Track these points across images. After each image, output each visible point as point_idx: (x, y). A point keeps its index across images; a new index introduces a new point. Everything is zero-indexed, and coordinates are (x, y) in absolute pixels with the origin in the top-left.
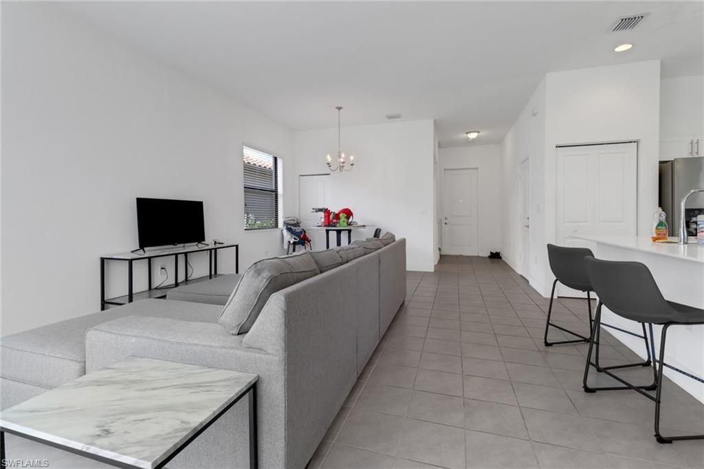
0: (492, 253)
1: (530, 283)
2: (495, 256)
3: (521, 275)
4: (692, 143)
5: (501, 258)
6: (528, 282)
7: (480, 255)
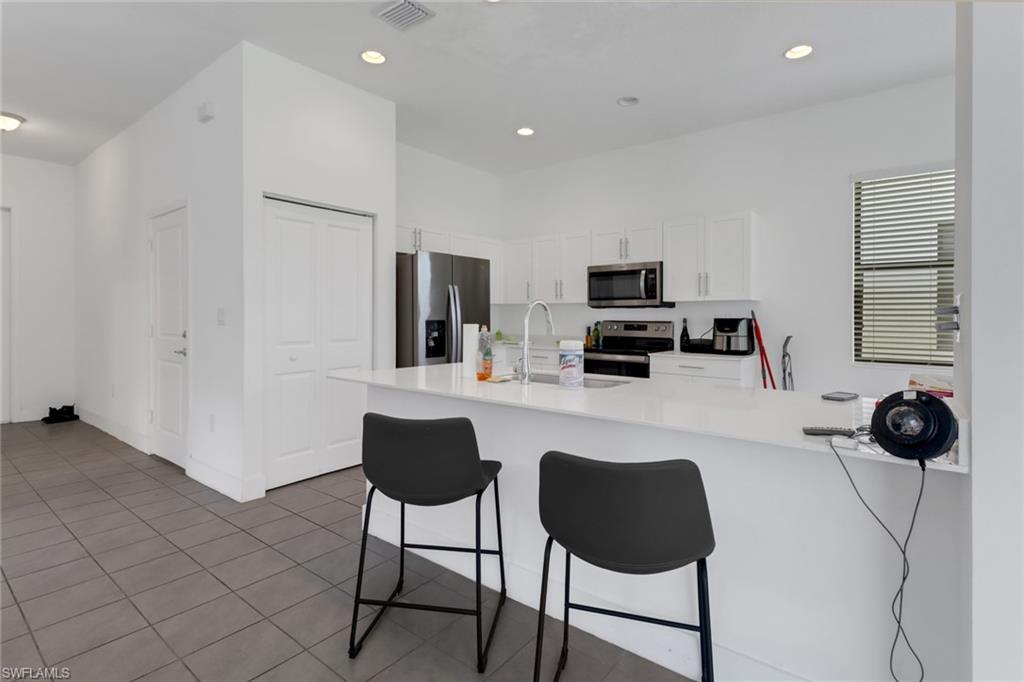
0: (52, 411)
1: (187, 473)
2: (62, 416)
3: (154, 457)
4: (415, 232)
5: (77, 417)
6: (182, 471)
7: (15, 420)
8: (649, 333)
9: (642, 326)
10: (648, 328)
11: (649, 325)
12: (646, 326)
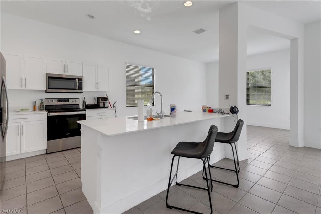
8: (70, 103)
9: (67, 100)
10: (69, 101)
11: (69, 99)
12: (69, 100)
